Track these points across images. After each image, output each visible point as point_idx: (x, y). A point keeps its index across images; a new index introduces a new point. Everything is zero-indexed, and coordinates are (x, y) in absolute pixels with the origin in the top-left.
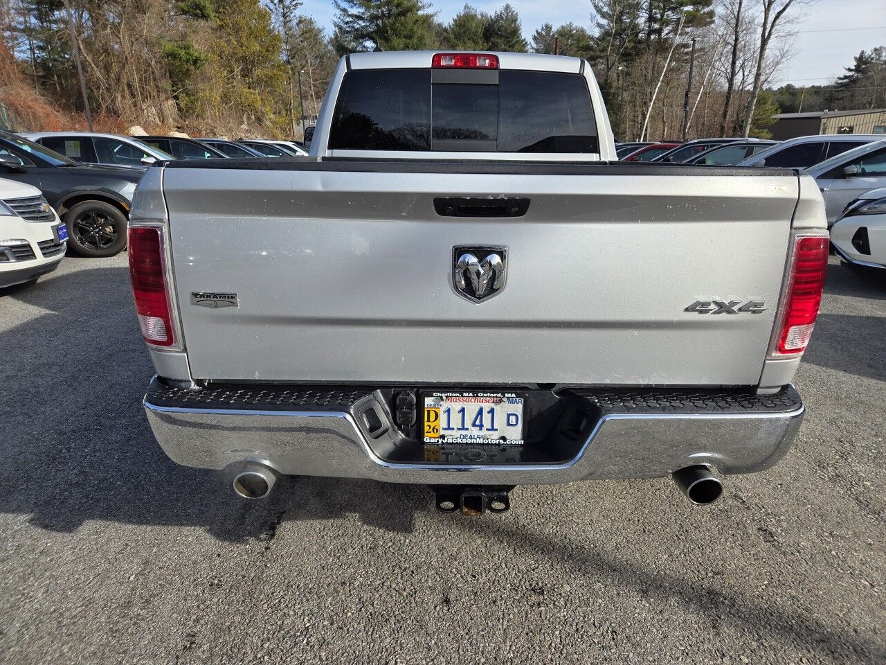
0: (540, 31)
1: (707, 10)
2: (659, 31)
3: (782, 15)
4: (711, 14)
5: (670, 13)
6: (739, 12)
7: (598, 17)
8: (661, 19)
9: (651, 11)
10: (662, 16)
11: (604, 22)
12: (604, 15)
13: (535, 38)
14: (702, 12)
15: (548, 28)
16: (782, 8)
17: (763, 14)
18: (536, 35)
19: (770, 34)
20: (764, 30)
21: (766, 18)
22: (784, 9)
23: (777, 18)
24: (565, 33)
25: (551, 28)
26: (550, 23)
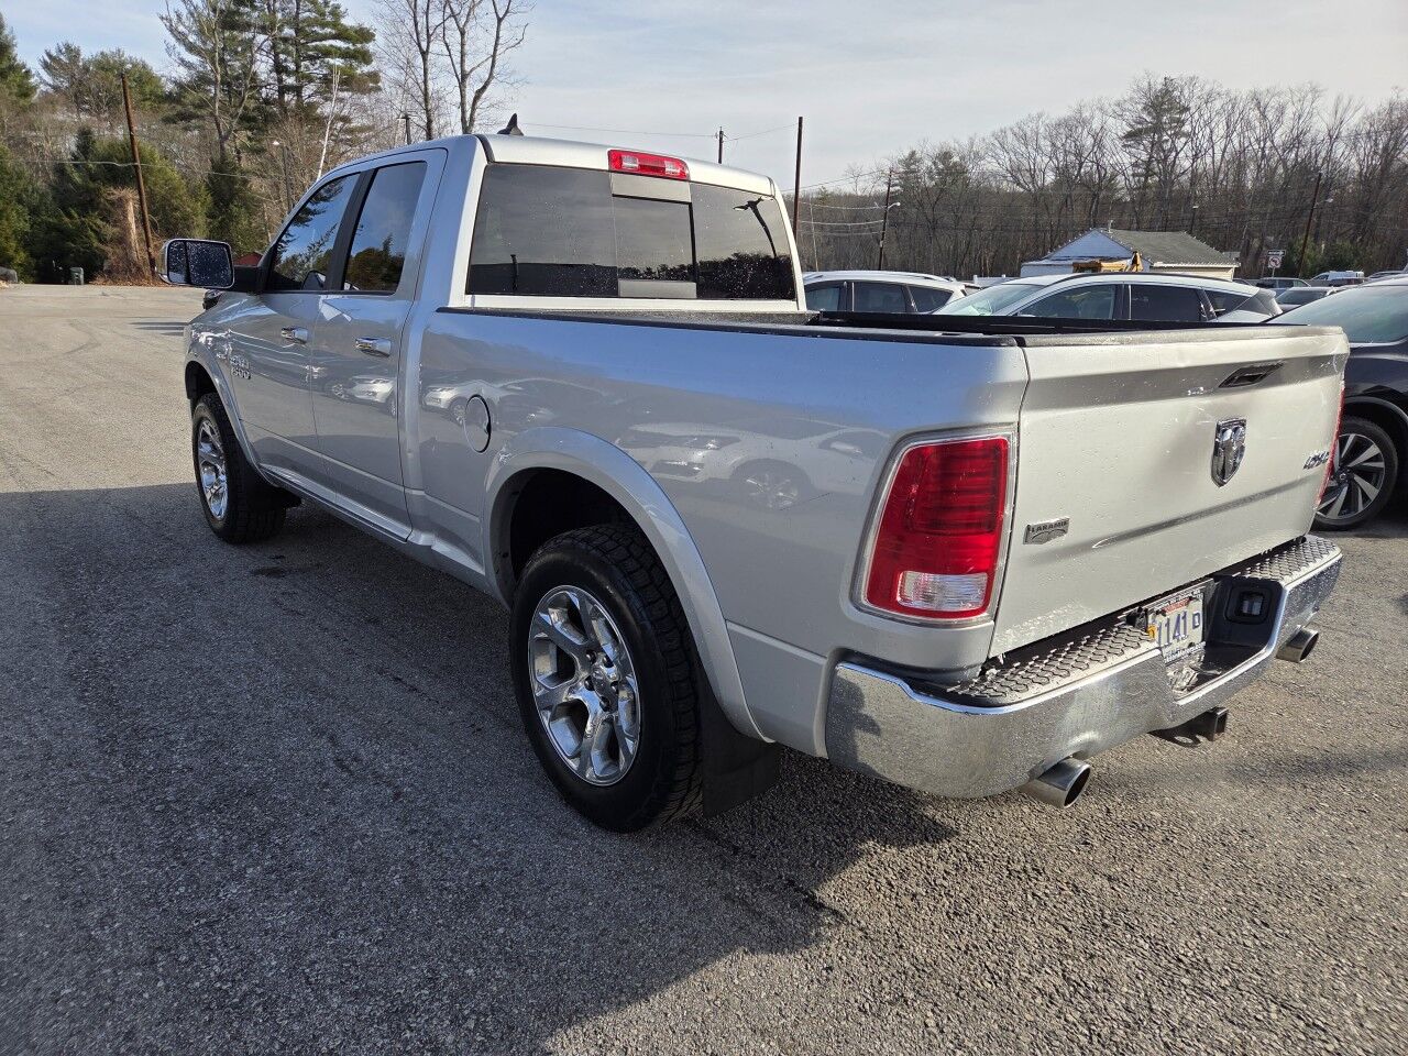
0: (54, 53)
1: (366, 69)
2: (297, 90)
3: (484, 95)
4: (374, 77)
5: (307, 63)
6: (425, 82)
7: (181, 49)
8: (297, 71)
9: (276, 55)
10: (298, 66)
11: (193, 59)
12: (191, 48)
13: (46, 66)
14: (359, 71)
15: (73, 53)
16: (481, 85)
17: (458, 89)
18: (47, 58)
19: (472, 119)
20: (463, 112)
21: (463, 97)
22: (484, 88)
23: (476, 99)
24: (108, 66)
25: (78, 53)
26: (75, 44)
